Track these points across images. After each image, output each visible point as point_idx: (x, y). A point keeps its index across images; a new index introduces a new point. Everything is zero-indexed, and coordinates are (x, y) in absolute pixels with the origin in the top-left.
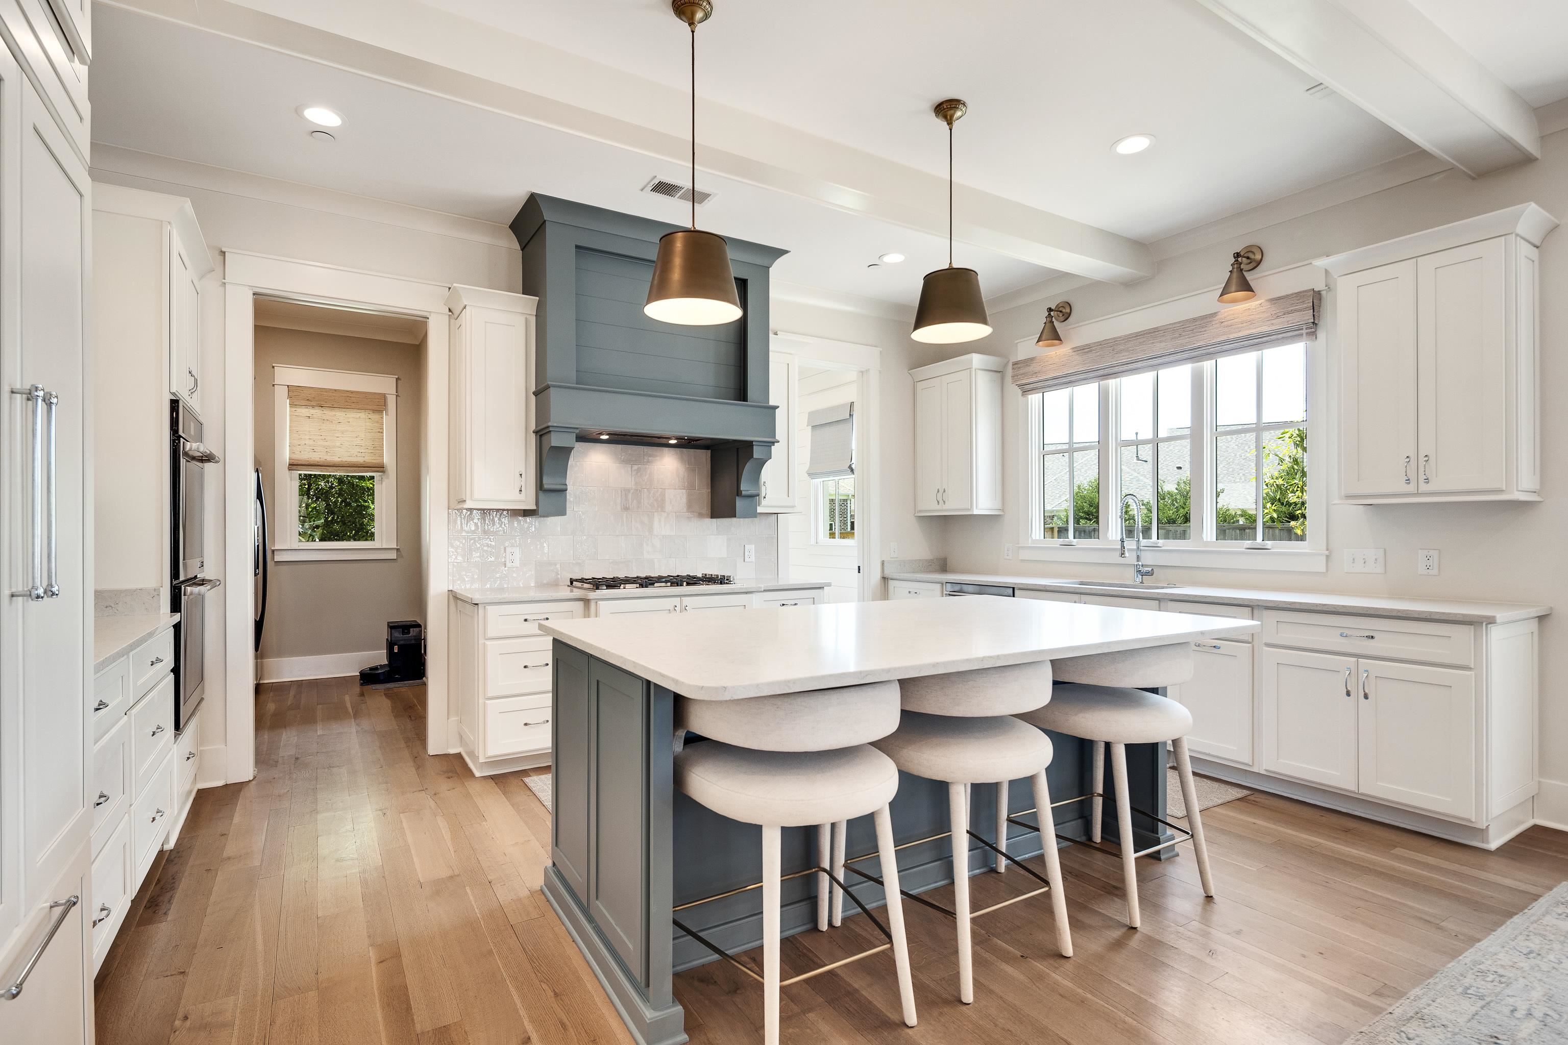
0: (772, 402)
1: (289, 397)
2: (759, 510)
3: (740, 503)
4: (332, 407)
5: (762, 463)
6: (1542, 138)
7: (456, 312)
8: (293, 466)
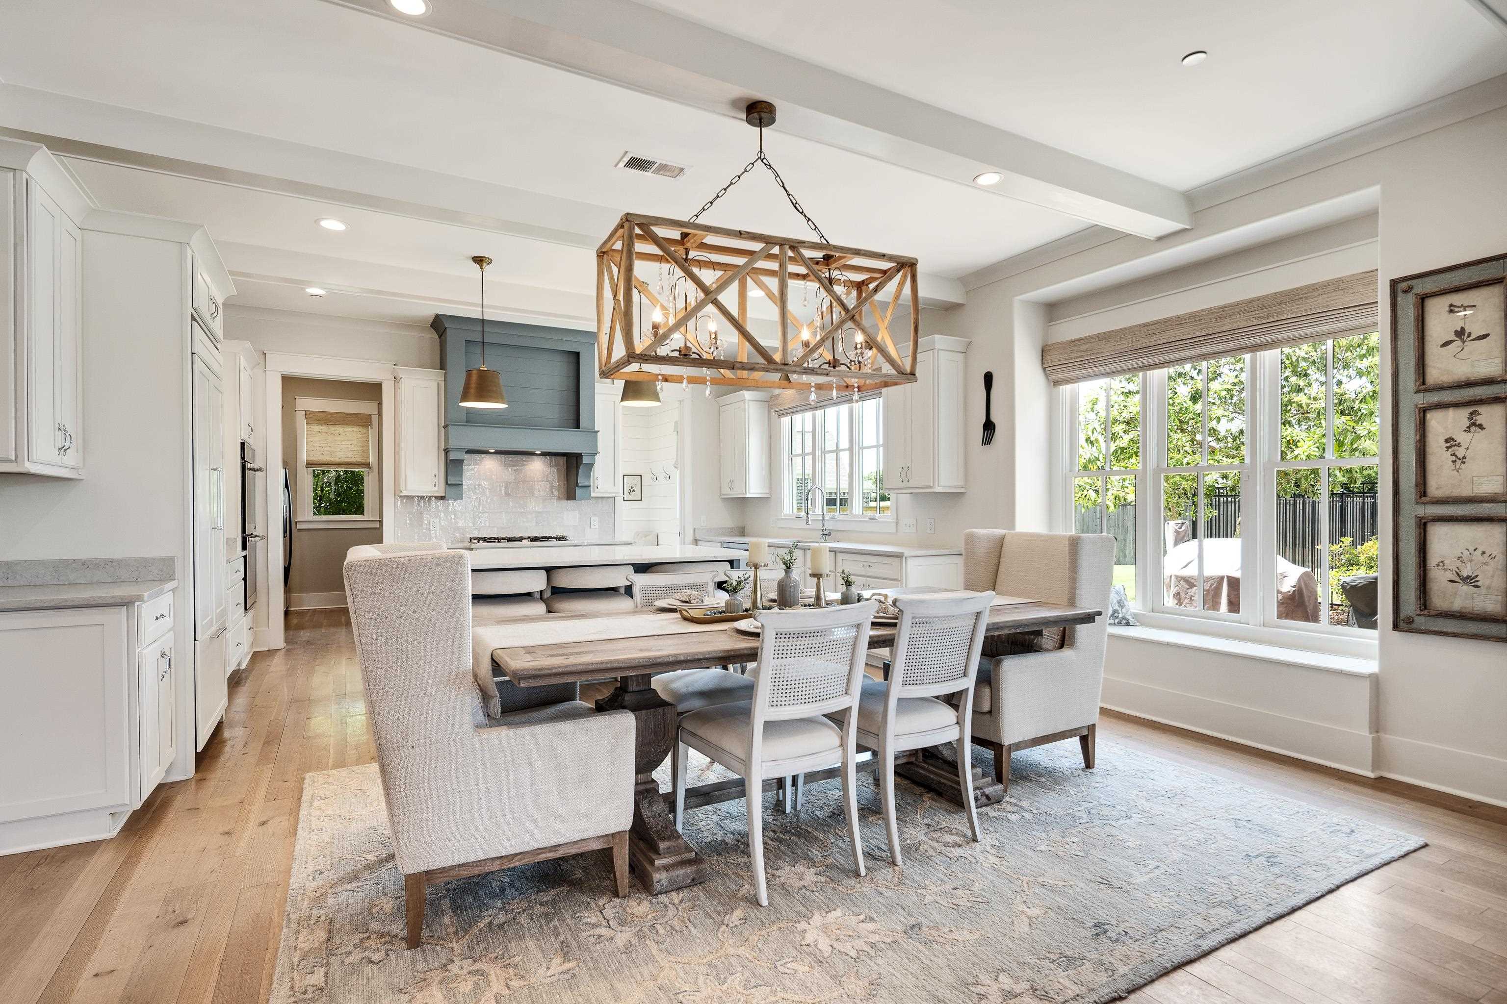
0: (596, 429)
1: (306, 418)
2: (592, 495)
3: (578, 492)
4: (334, 424)
5: (591, 466)
6: (967, 292)
7: (398, 379)
8: (309, 465)
